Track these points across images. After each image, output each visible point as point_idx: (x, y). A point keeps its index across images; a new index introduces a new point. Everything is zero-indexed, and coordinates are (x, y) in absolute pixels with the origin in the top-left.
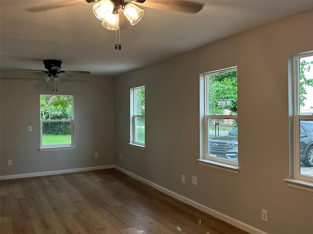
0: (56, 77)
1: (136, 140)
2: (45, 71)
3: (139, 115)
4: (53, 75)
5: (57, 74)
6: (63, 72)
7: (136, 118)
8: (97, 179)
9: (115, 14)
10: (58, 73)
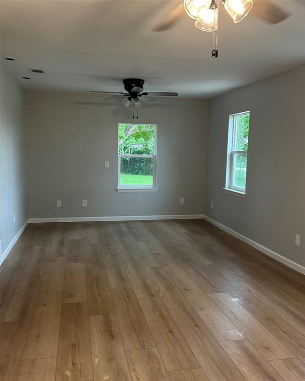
0: (137, 100)
1: (234, 184)
2: (125, 94)
3: (239, 151)
4: (134, 99)
5: (138, 97)
6: (146, 94)
7: (235, 155)
8: (183, 230)
9: (213, 9)
10: (140, 96)
